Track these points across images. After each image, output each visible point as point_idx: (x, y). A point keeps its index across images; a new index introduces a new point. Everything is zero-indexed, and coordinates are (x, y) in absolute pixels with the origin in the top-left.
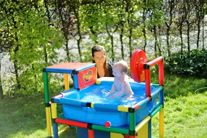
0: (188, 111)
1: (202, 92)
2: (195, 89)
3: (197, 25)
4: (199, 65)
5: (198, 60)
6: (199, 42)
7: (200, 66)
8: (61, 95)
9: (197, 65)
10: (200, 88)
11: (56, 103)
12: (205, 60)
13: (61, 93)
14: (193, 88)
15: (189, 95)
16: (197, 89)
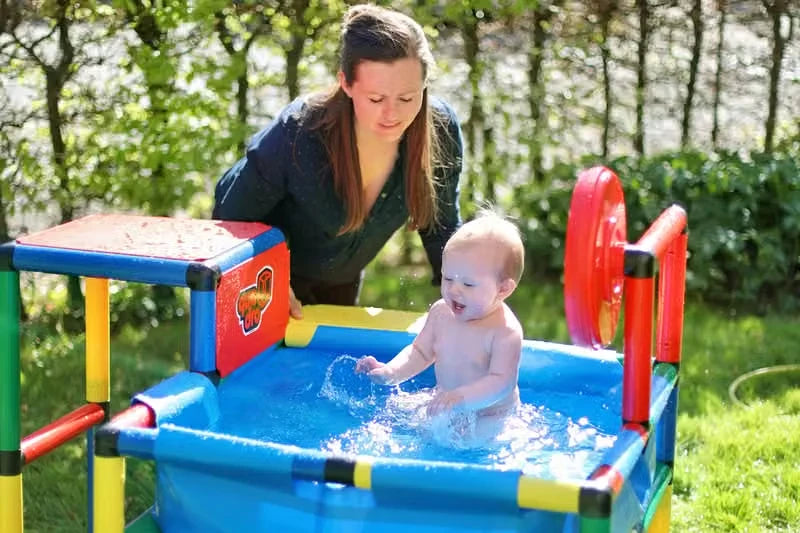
0: (730, 499)
1: (766, 389)
2: (728, 374)
3: (689, 14)
4: (722, 239)
5: (710, 216)
6: (695, 113)
7: (731, 245)
8: (140, 413)
9: (712, 242)
10: (753, 370)
11: (124, 460)
12: (752, 215)
13: (140, 397)
14: (719, 371)
15: (709, 408)
16: (736, 376)
